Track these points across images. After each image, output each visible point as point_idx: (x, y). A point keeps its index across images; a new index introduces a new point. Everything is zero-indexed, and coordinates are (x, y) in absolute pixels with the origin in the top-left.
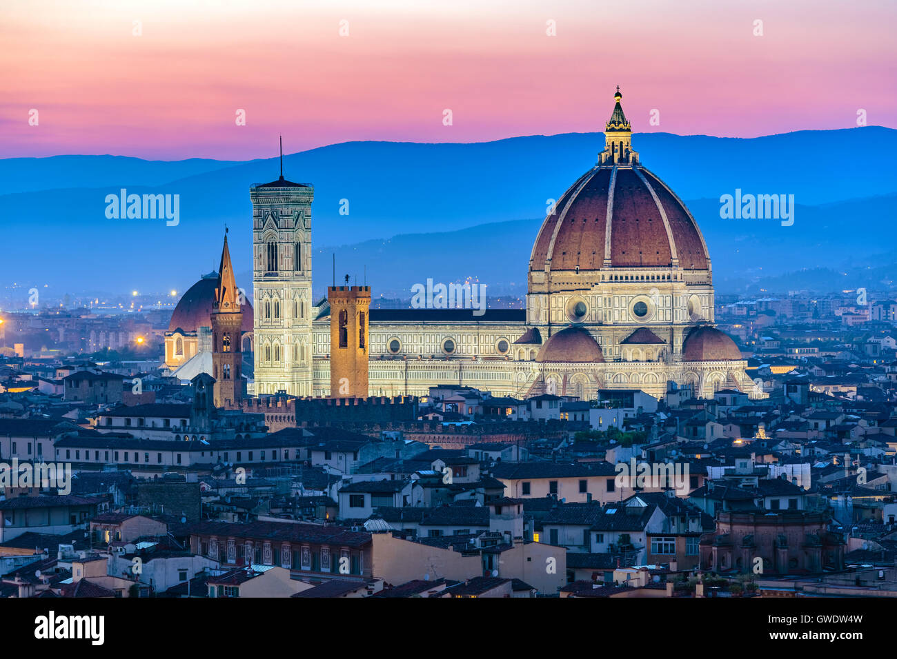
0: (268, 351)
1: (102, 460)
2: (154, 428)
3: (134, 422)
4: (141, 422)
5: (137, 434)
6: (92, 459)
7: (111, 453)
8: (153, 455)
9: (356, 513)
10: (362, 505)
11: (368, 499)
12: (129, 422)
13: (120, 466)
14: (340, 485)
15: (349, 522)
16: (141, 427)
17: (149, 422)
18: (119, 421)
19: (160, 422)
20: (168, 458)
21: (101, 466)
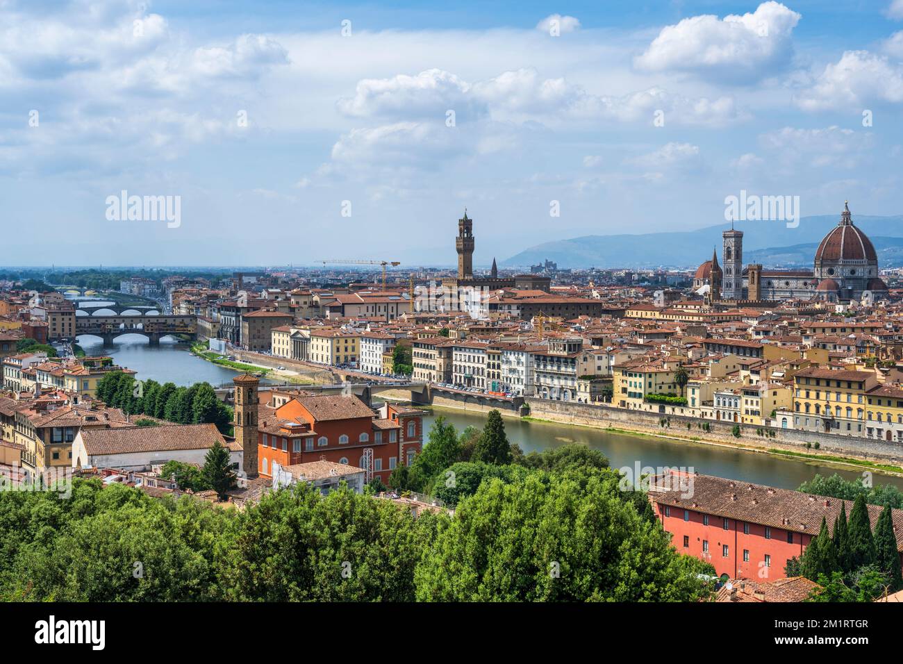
0: (727, 284)
1: (674, 318)
2: (690, 309)
3: (685, 307)
4: (687, 307)
5: (686, 311)
6: (671, 318)
7: (677, 317)
8: (691, 318)
9: (758, 337)
10: (759, 334)
11: (761, 333)
12: (683, 306)
13: (680, 321)
14: (752, 328)
15: (756, 340)
16: (687, 308)
17: (689, 307)
18: (679, 307)
19: (693, 307)
20: (696, 319)
21: (674, 320)
